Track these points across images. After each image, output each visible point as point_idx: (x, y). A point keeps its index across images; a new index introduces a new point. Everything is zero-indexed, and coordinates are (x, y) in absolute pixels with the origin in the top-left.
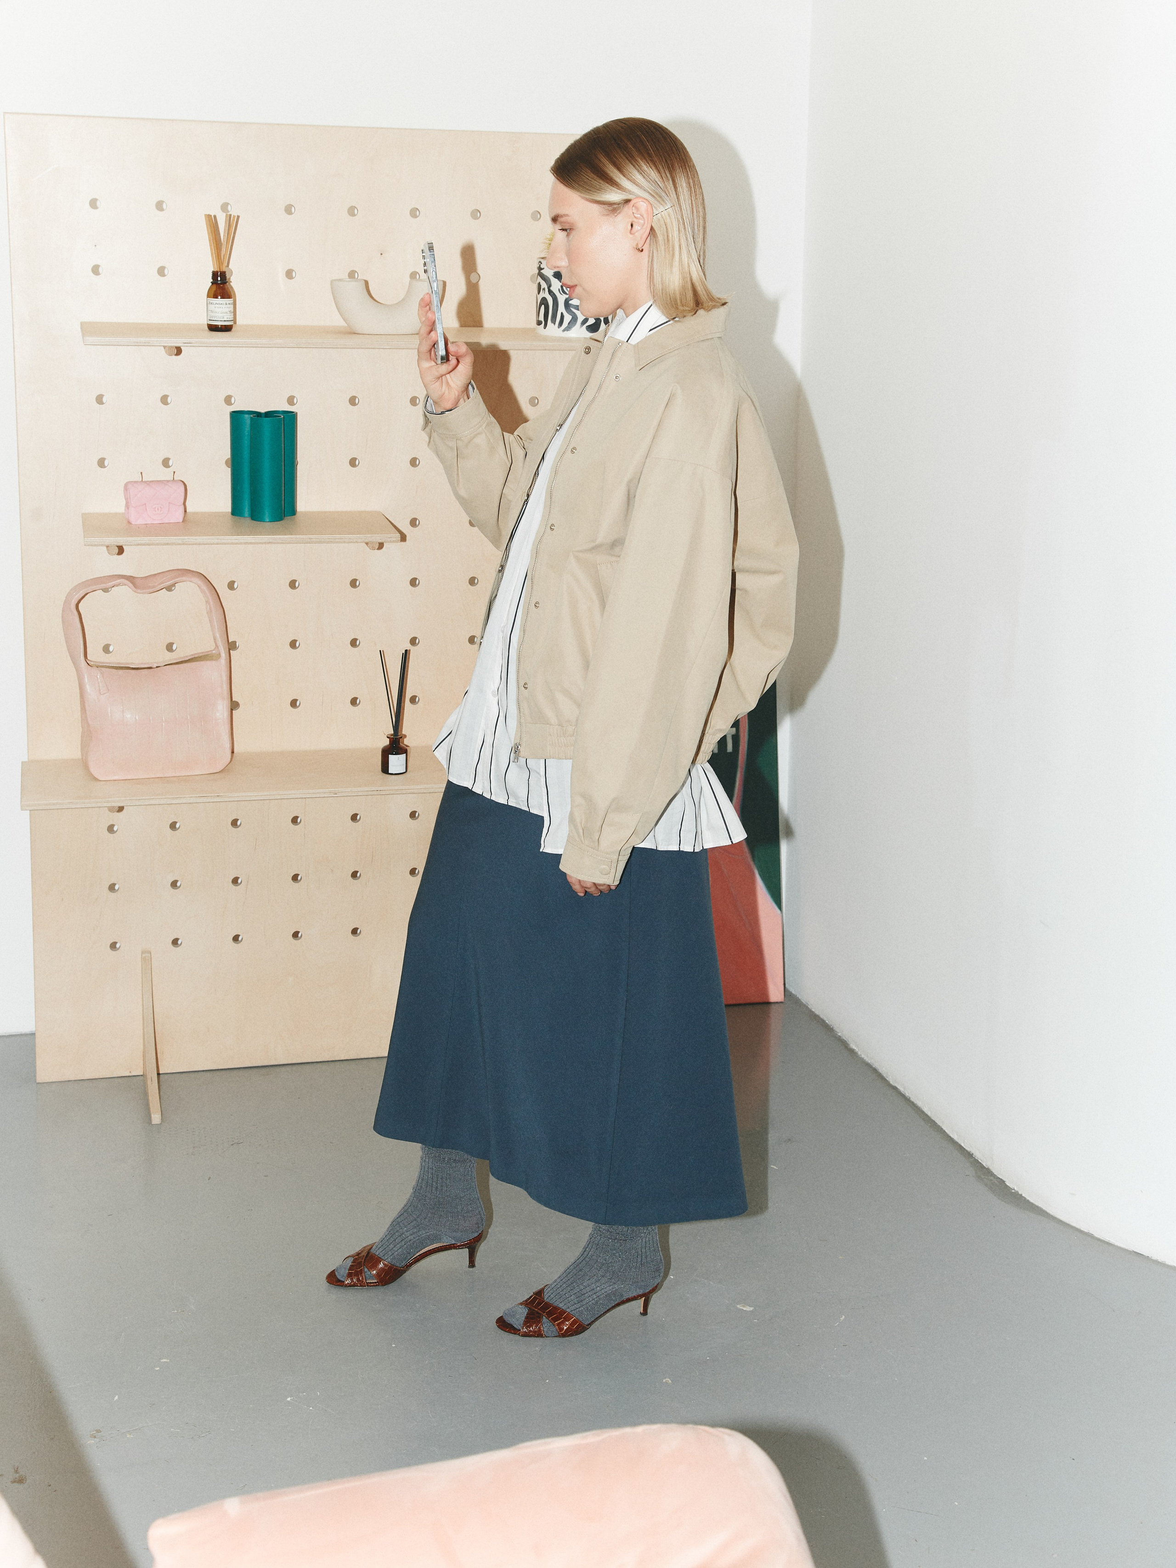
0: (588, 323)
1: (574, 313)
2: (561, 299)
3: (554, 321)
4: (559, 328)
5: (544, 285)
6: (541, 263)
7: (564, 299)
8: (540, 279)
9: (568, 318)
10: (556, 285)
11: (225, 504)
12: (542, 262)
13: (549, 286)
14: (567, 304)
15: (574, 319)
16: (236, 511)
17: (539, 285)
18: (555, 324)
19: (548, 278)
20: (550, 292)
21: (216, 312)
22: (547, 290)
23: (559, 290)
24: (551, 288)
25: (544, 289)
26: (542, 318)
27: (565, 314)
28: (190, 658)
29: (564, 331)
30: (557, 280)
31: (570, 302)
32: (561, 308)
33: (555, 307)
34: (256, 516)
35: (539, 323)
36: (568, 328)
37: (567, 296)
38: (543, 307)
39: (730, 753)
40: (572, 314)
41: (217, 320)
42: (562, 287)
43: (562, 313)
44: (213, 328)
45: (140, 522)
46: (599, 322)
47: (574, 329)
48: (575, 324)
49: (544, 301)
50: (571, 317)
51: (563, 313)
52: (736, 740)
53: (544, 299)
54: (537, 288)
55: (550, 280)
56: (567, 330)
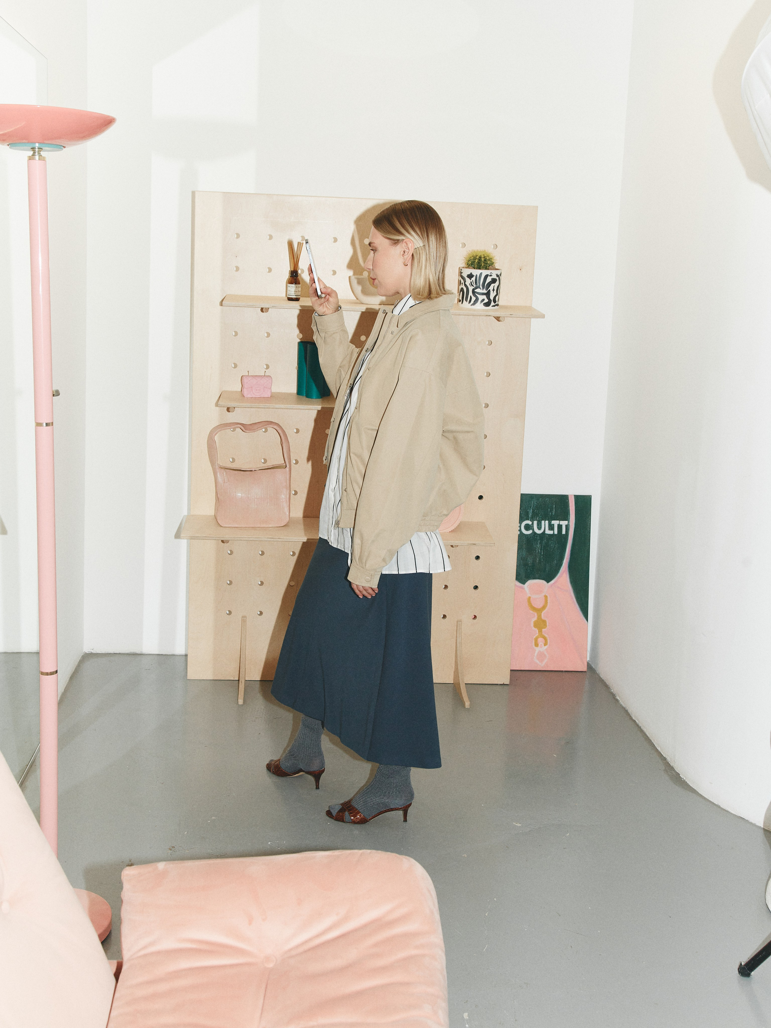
0: (485, 302)
1: (477, 296)
2: (471, 289)
3: (466, 300)
4: (469, 304)
5: (462, 281)
7: (472, 289)
8: (460, 279)
9: (474, 299)
10: (468, 281)
11: (293, 388)
13: (465, 282)
14: (474, 292)
15: (477, 299)
16: (299, 392)
17: (460, 282)
18: (467, 301)
19: (465, 277)
20: (465, 285)
21: (291, 291)
22: (463, 284)
23: (470, 284)
24: (466, 283)
25: (462, 283)
26: (461, 299)
27: (472, 296)
28: (272, 467)
29: (471, 305)
30: (469, 279)
31: (475, 290)
32: (471, 294)
33: (467, 293)
34: (308, 396)
35: (460, 301)
36: (474, 304)
37: (474, 287)
38: (461, 292)
39: (564, 534)
41: (291, 295)
42: (471, 282)
44: (290, 299)
45: (249, 396)
46: (490, 301)
47: (477, 305)
48: (477, 302)
49: (462, 290)
52: (567, 527)
53: (462, 288)
54: (460, 283)
55: (465, 279)
56: (473, 305)
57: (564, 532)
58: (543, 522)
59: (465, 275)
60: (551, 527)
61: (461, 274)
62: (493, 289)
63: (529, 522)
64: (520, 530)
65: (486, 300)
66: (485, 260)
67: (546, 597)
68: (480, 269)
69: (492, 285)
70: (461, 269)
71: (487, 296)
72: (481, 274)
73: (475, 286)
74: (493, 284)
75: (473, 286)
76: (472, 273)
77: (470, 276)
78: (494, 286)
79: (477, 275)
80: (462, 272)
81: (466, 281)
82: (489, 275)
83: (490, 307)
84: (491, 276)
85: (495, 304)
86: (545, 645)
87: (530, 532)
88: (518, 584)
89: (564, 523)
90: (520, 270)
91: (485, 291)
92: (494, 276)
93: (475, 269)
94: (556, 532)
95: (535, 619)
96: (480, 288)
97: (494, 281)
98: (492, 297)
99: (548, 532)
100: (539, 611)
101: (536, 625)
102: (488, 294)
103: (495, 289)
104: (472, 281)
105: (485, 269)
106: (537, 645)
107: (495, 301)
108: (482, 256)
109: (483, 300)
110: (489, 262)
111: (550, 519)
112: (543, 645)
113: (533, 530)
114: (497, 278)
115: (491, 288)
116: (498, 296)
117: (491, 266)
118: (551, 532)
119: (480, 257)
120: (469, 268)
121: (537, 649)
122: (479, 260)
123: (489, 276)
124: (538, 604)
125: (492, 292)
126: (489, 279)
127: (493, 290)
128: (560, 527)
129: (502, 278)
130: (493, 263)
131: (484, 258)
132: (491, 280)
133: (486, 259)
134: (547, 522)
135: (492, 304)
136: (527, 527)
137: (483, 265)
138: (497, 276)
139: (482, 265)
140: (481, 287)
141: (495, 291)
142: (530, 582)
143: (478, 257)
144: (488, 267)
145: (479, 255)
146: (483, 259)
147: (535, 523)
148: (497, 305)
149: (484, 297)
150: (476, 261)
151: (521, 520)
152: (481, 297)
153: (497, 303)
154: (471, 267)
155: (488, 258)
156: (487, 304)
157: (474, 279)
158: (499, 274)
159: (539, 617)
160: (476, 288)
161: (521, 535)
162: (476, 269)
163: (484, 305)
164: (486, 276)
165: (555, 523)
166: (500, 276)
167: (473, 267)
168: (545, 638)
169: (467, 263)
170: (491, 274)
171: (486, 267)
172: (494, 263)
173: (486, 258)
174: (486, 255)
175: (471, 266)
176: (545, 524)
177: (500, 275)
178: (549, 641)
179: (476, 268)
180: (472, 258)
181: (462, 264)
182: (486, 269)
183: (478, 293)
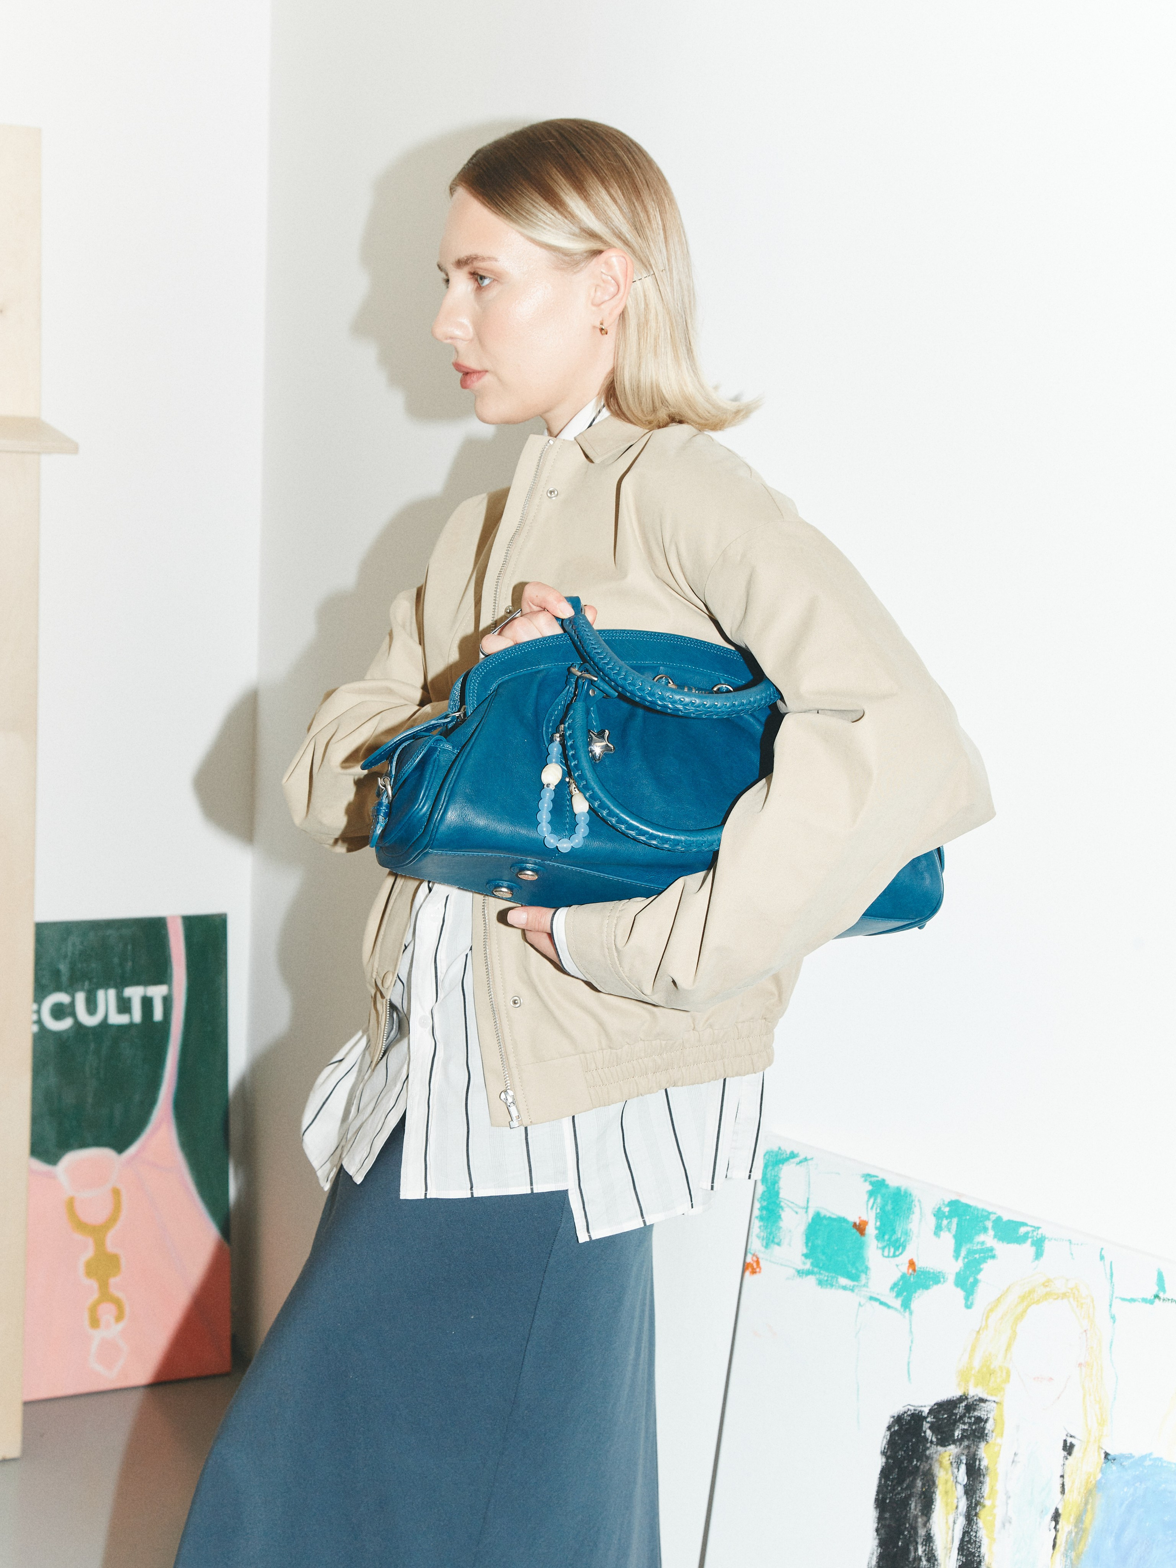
39: (158, 1023)
52: (167, 1001)
57: (158, 1015)
58: (101, 994)
60: (124, 1006)
63: (62, 998)
64: (39, 1022)
67: (116, 1193)
86: (119, 1318)
87: (66, 1024)
88: (38, 1165)
89: (157, 992)
94: (137, 1016)
95: (89, 1253)
99: (117, 1019)
100: (97, 1232)
101: (91, 1270)
106: (95, 1322)
111: (121, 983)
112: (112, 1320)
113: (73, 1014)
118: (123, 1019)
121: (97, 1336)
124: (96, 1214)
128: (147, 1003)
134: (112, 993)
136: (59, 1012)
142: (73, 1158)
147: (80, 998)
151: (40, 992)
159: (100, 1244)
161: (42, 1036)
165: (135, 993)
168: (118, 1303)
176: (107, 998)
178: (127, 1310)
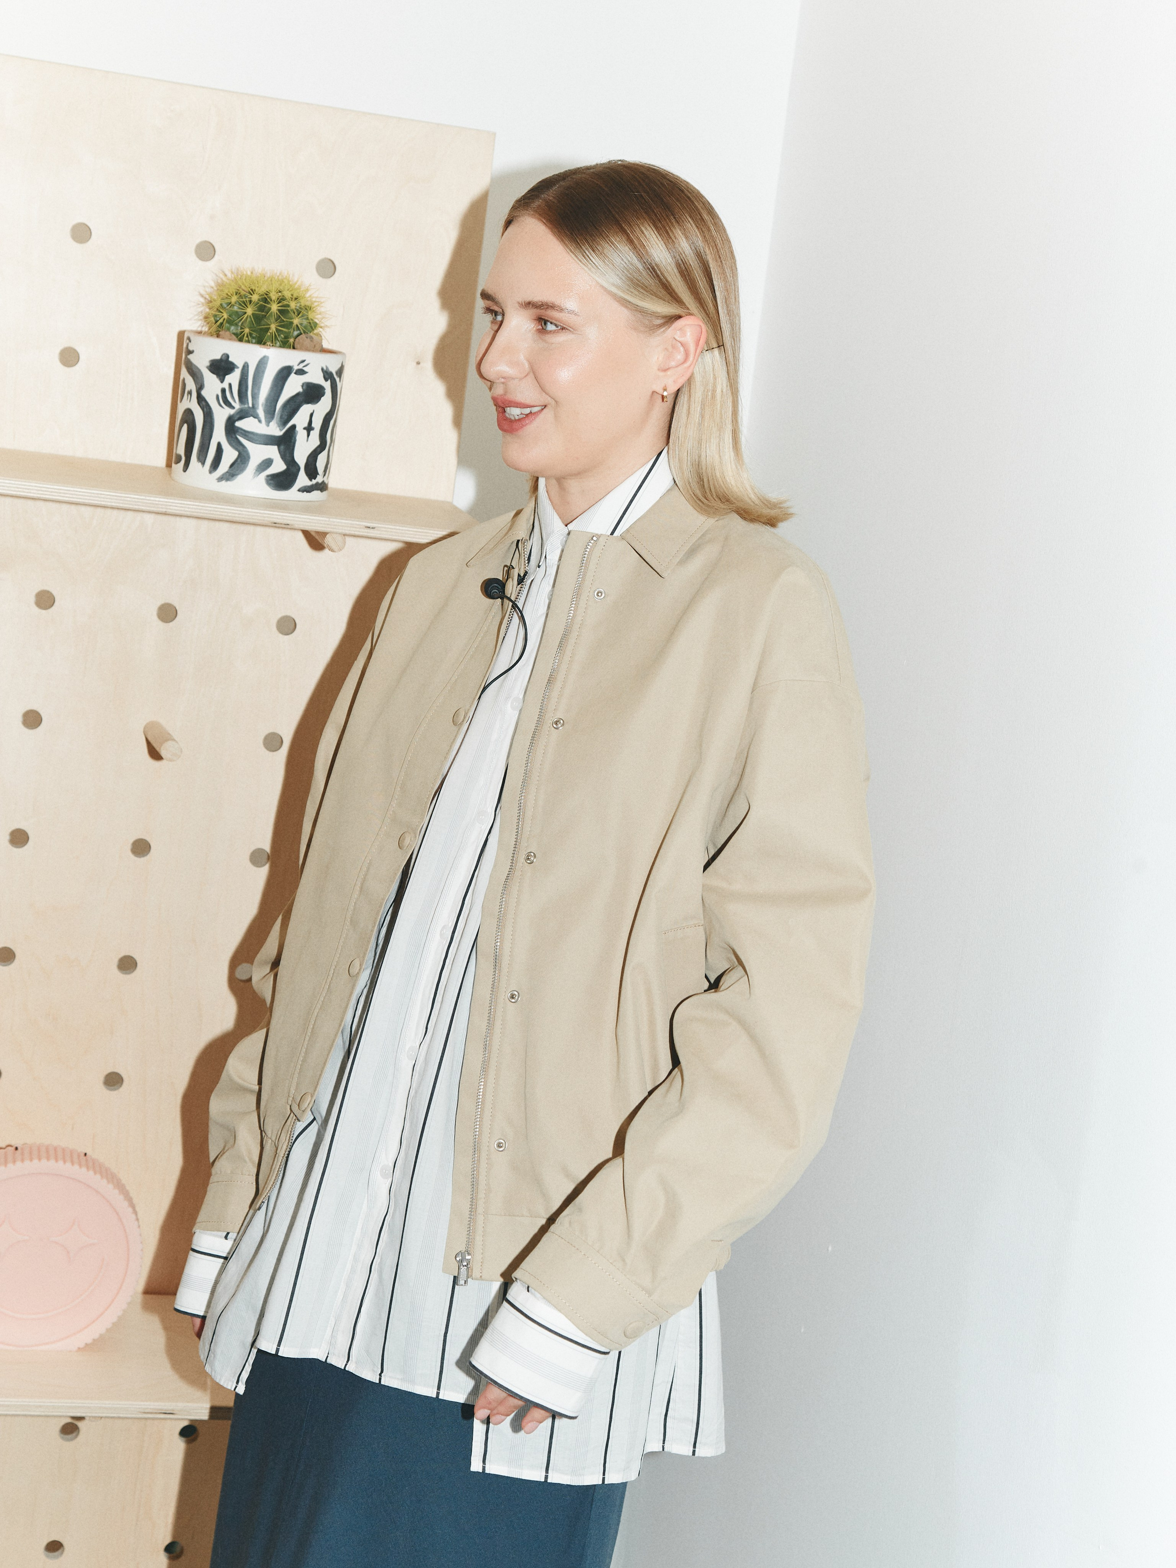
0: (272, 470)
1: (244, 447)
2: (221, 415)
3: (202, 459)
4: (210, 472)
5: (191, 385)
6: (190, 341)
7: (227, 416)
8: (184, 373)
9: (230, 455)
10: (212, 386)
12: (192, 339)
13: (200, 387)
14: (231, 429)
15: (242, 459)
17: (184, 386)
18: (203, 463)
19: (200, 370)
20: (201, 399)
22: (194, 395)
23: (217, 397)
24: (203, 393)
25: (190, 393)
26: (181, 450)
27: (226, 446)
29: (220, 479)
30: (215, 376)
31: (238, 424)
32: (219, 435)
33: (207, 431)
35: (175, 460)
36: (231, 476)
37: (232, 412)
38: (185, 427)
40: (241, 448)
42: (223, 391)
43: (219, 445)
46: (294, 470)
47: (241, 478)
48: (245, 470)
49: (189, 416)
50: (235, 454)
51: (222, 443)
53: (189, 413)
54: (178, 390)
55: (202, 376)
56: (227, 480)
59: (201, 361)
61: (186, 357)
62: (306, 425)
65: (279, 466)
66: (284, 312)
68: (260, 341)
69: (305, 410)
70: (189, 339)
71: (282, 447)
72: (262, 364)
73: (237, 406)
74: (310, 405)
75: (233, 408)
76: (228, 356)
77: (222, 367)
78: (311, 415)
79: (246, 367)
80: (191, 348)
81: (205, 383)
82: (296, 368)
83: (292, 494)
84: (301, 372)
85: (314, 482)
90: (418, 363)
91: (275, 430)
92: (315, 377)
93: (241, 340)
96: (256, 416)
97: (312, 393)
98: (301, 455)
102: (286, 442)
103: (317, 424)
104: (225, 385)
105: (280, 347)
107: (312, 472)
108: (274, 296)
109: (268, 463)
110: (296, 321)
114: (327, 385)
115: (300, 419)
116: (325, 453)
117: (303, 336)
119: (266, 299)
120: (218, 336)
122: (262, 308)
123: (293, 375)
125: (301, 434)
126: (293, 386)
127: (309, 428)
129: (345, 385)
130: (312, 326)
131: (281, 300)
132: (301, 390)
133: (288, 306)
135: (303, 480)
137: (273, 327)
138: (327, 375)
139: (268, 329)
140: (261, 412)
141: (315, 434)
143: (255, 298)
144: (292, 340)
145: (263, 289)
146: (274, 307)
148: (322, 487)
149: (273, 452)
150: (250, 311)
152: (258, 452)
153: (319, 479)
154: (228, 333)
155: (293, 305)
156: (283, 481)
157: (233, 378)
158: (333, 370)
160: (242, 415)
162: (248, 342)
163: (268, 483)
164: (285, 373)
166: (337, 379)
167: (236, 335)
169: (215, 316)
170: (301, 367)
171: (287, 337)
172: (316, 324)
173: (285, 303)
174: (287, 294)
175: (228, 329)
177: (340, 372)
179: (245, 338)
180: (234, 299)
181: (192, 321)
182: (285, 344)
183: (247, 434)
